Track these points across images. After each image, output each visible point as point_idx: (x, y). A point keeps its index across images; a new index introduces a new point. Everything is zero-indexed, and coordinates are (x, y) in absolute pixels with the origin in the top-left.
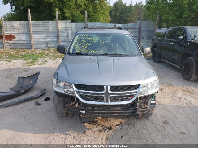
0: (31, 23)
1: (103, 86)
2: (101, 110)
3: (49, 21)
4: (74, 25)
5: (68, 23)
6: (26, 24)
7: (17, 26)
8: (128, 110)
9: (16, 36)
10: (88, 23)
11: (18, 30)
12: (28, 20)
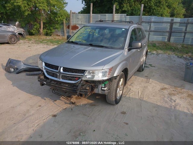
0: (91, 16)
1: (58, 66)
2: (55, 84)
3: (107, 14)
4: (128, 18)
5: (123, 16)
6: (88, 16)
7: (80, 18)
8: (72, 88)
9: (79, 27)
10: (143, 17)
11: (81, 22)
12: (89, 13)
